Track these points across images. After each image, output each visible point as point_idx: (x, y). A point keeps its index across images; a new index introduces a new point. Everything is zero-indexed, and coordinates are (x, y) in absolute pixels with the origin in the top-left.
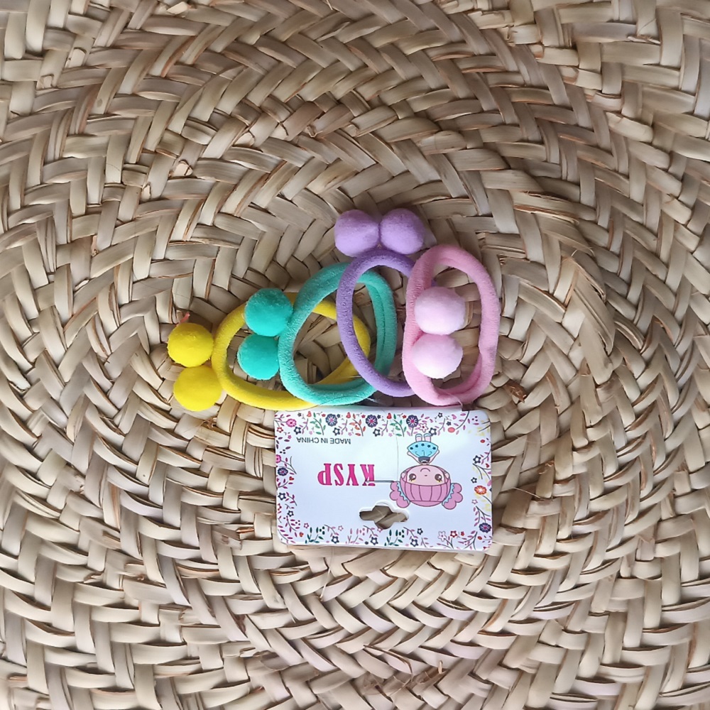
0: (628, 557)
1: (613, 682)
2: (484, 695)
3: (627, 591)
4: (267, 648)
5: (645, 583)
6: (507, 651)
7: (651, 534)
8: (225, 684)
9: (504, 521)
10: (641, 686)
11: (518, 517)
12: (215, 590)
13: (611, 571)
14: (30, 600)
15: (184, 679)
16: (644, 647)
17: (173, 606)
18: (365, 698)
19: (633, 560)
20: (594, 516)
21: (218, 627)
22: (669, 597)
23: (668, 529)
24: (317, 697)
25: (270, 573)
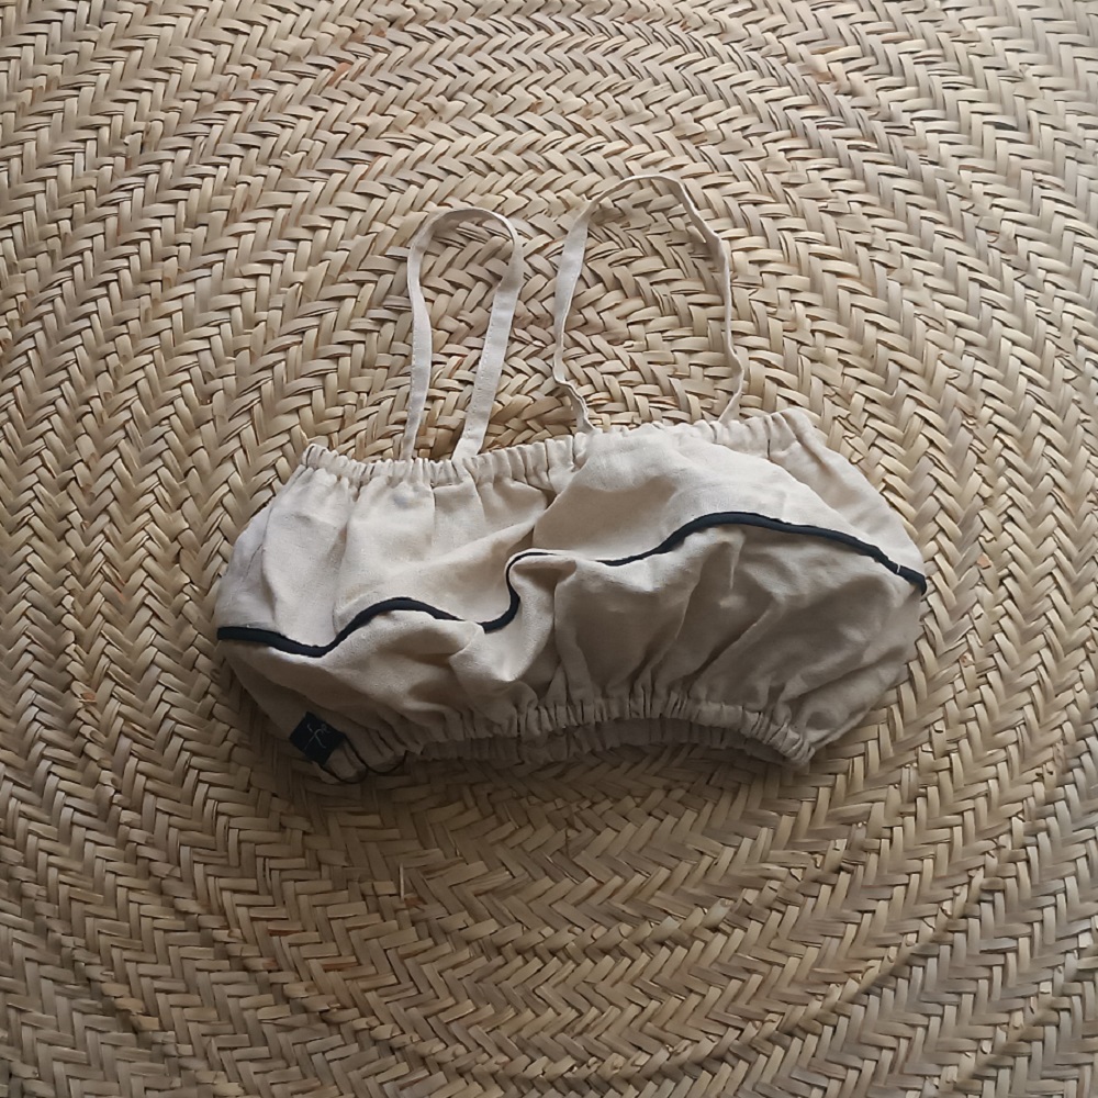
0: (362, 407)
1: (372, 319)
2: (462, 312)
3: (362, 383)
4: (615, 348)
5: (350, 389)
6: (447, 343)
7: (347, 422)
8: (644, 322)
9: (451, 433)
10: (353, 316)
11: (442, 435)
12: (651, 389)
13: (375, 397)
14: (780, 383)
15: (673, 327)
16: (350, 344)
17: (681, 378)
18: (547, 311)
19: (359, 405)
20: (390, 436)
21: (650, 363)
22: (332, 378)
23: (334, 425)
24: (581, 313)
25: (612, 400)
